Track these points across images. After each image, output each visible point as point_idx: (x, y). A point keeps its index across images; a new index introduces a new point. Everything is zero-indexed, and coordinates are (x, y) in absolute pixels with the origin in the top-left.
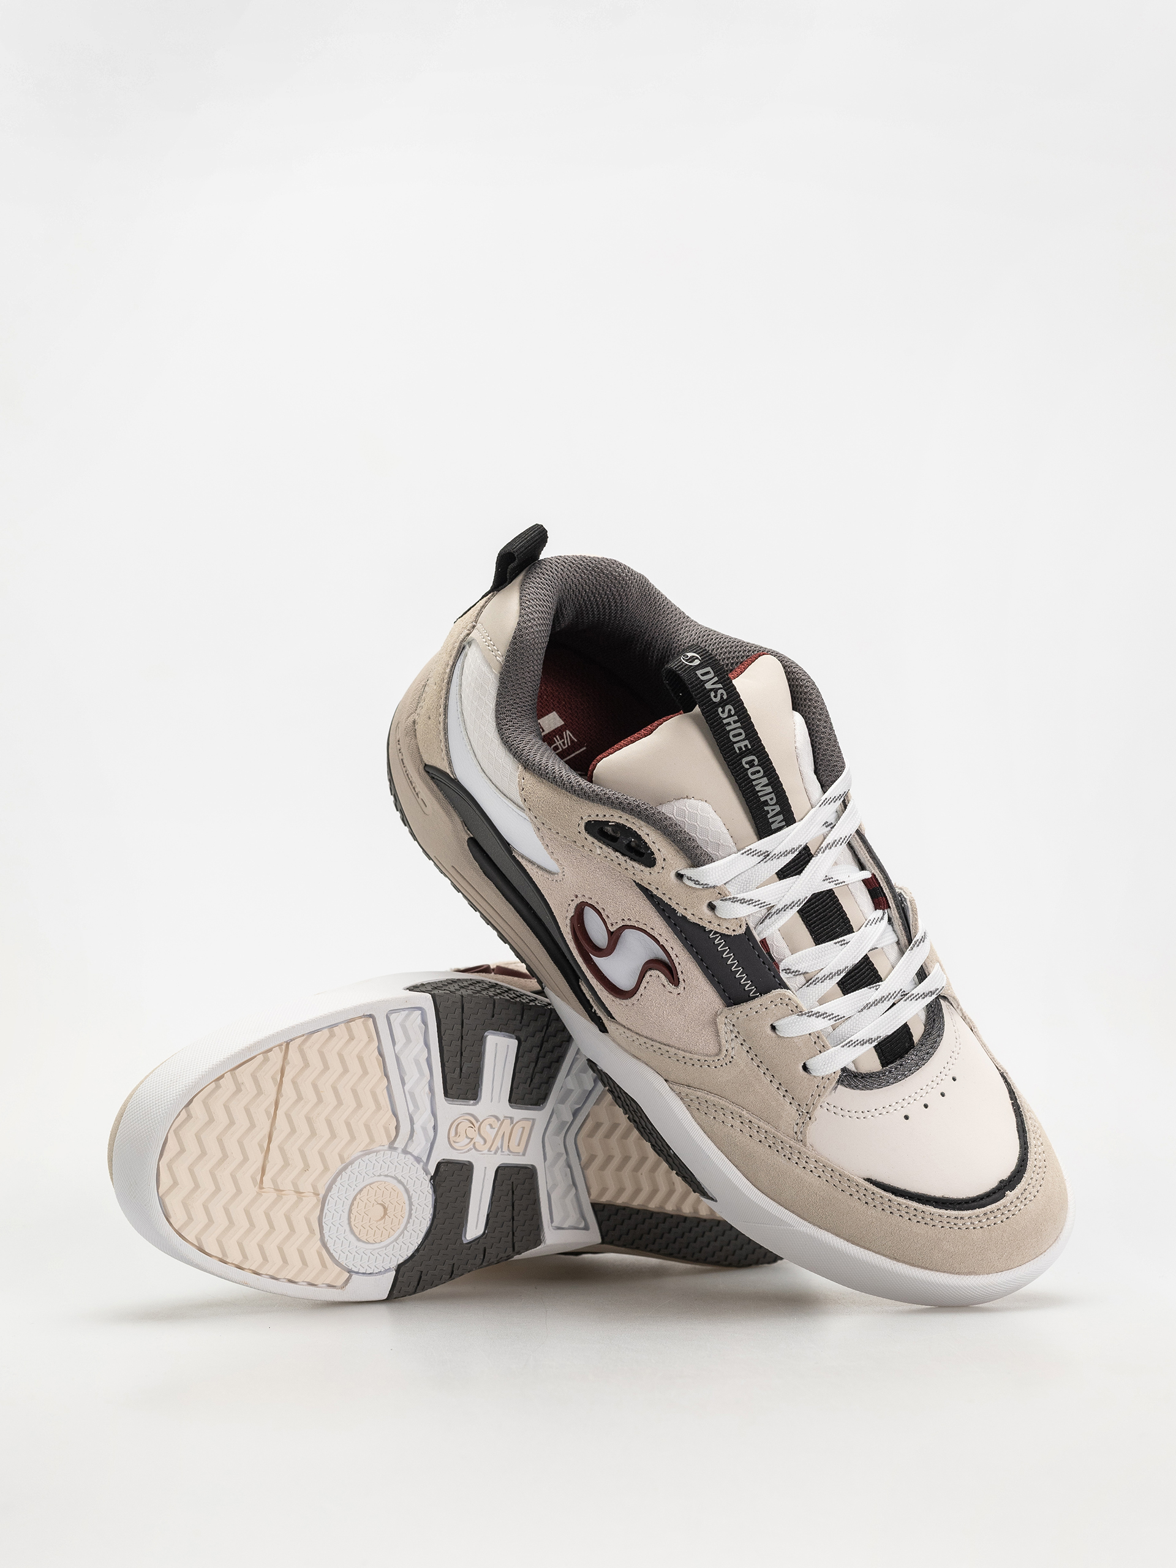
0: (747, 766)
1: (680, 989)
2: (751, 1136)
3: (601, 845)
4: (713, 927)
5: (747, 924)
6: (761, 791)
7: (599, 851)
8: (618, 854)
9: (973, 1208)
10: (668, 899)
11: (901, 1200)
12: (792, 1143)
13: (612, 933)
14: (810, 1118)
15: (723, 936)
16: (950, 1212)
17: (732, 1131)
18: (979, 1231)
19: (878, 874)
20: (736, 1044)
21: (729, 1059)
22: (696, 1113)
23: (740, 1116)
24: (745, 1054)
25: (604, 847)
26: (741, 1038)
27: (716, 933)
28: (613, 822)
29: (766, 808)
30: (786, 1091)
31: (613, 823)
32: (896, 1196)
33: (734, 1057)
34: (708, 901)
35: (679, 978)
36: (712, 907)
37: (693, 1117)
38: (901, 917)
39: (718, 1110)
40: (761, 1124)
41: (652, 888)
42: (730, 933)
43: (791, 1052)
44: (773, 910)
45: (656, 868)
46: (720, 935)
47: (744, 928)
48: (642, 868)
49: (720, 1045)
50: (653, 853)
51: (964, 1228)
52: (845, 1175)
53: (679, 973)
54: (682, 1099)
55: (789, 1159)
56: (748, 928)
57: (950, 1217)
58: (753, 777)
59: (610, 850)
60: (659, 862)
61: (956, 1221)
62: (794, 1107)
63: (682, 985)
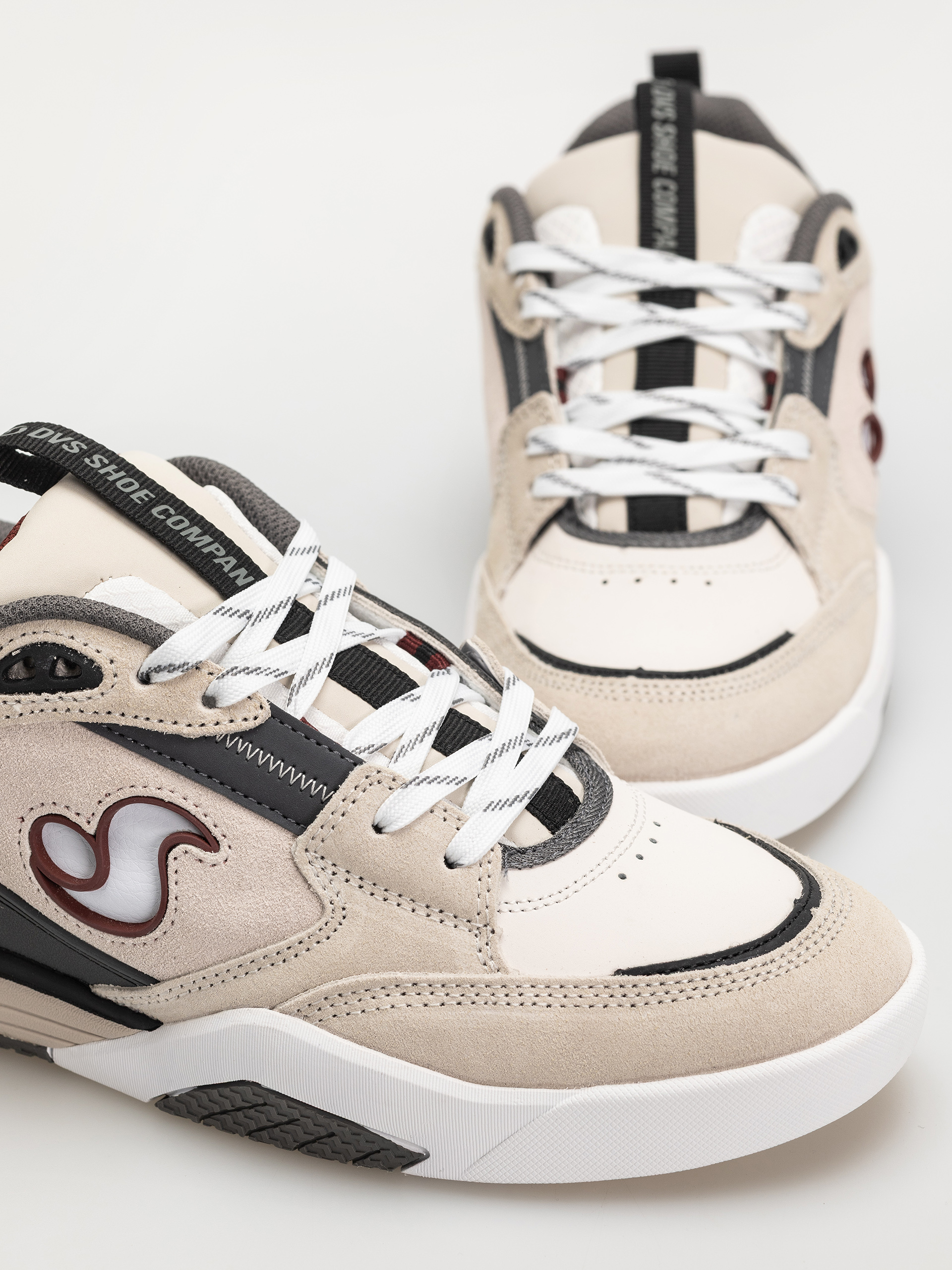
0: (162, 517)
1: (224, 851)
2: (426, 1005)
3: (16, 697)
4: (227, 728)
5: (268, 701)
6: (198, 541)
7: (18, 708)
8: (45, 695)
9: (780, 944)
10: (145, 722)
11: (677, 975)
12: (488, 977)
13: (94, 836)
14: (493, 932)
15: (243, 735)
16: (751, 962)
17: (395, 1013)
18: (804, 968)
19: (414, 629)
20: (338, 883)
21: (340, 913)
22: (336, 1023)
23: (397, 986)
24: (358, 892)
25: (22, 697)
26: (341, 871)
27: (233, 736)
28: (16, 650)
29: (216, 561)
30: (441, 912)
31: (18, 651)
32: (667, 974)
33: (346, 906)
34: (200, 694)
35: (215, 838)
36: (210, 702)
37: (334, 1032)
38: (472, 667)
39: (362, 997)
40: (433, 976)
41: (116, 719)
42: (251, 724)
43: (419, 849)
44: (296, 681)
45: (107, 681)
46: (241, 737)
47: (267, 707)
48: (88, 692)
49: (318, 897)
50: (92, 662)
51: (782, 972)
52: (583, 982)
53: (212, 828)
54: (306, 1017)
55: (495, 1004)
56: (273, 707)
57: (755, 967)
58: (177, 528)
59: (32, 696)
60: (107, 669)
61: (767, 968)
62: (463, 927)
63: (224, 844)
